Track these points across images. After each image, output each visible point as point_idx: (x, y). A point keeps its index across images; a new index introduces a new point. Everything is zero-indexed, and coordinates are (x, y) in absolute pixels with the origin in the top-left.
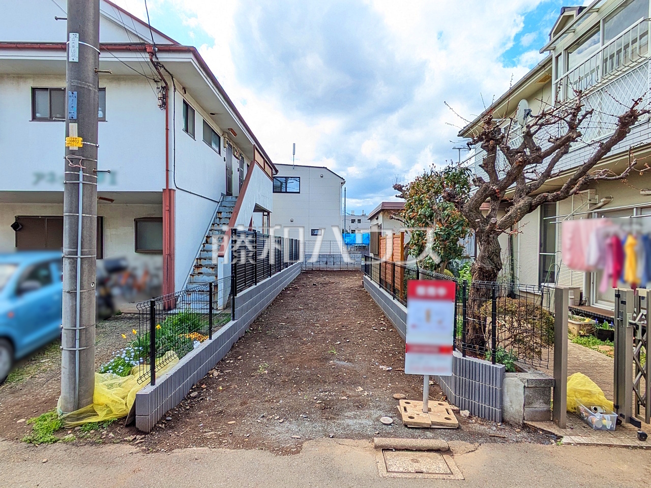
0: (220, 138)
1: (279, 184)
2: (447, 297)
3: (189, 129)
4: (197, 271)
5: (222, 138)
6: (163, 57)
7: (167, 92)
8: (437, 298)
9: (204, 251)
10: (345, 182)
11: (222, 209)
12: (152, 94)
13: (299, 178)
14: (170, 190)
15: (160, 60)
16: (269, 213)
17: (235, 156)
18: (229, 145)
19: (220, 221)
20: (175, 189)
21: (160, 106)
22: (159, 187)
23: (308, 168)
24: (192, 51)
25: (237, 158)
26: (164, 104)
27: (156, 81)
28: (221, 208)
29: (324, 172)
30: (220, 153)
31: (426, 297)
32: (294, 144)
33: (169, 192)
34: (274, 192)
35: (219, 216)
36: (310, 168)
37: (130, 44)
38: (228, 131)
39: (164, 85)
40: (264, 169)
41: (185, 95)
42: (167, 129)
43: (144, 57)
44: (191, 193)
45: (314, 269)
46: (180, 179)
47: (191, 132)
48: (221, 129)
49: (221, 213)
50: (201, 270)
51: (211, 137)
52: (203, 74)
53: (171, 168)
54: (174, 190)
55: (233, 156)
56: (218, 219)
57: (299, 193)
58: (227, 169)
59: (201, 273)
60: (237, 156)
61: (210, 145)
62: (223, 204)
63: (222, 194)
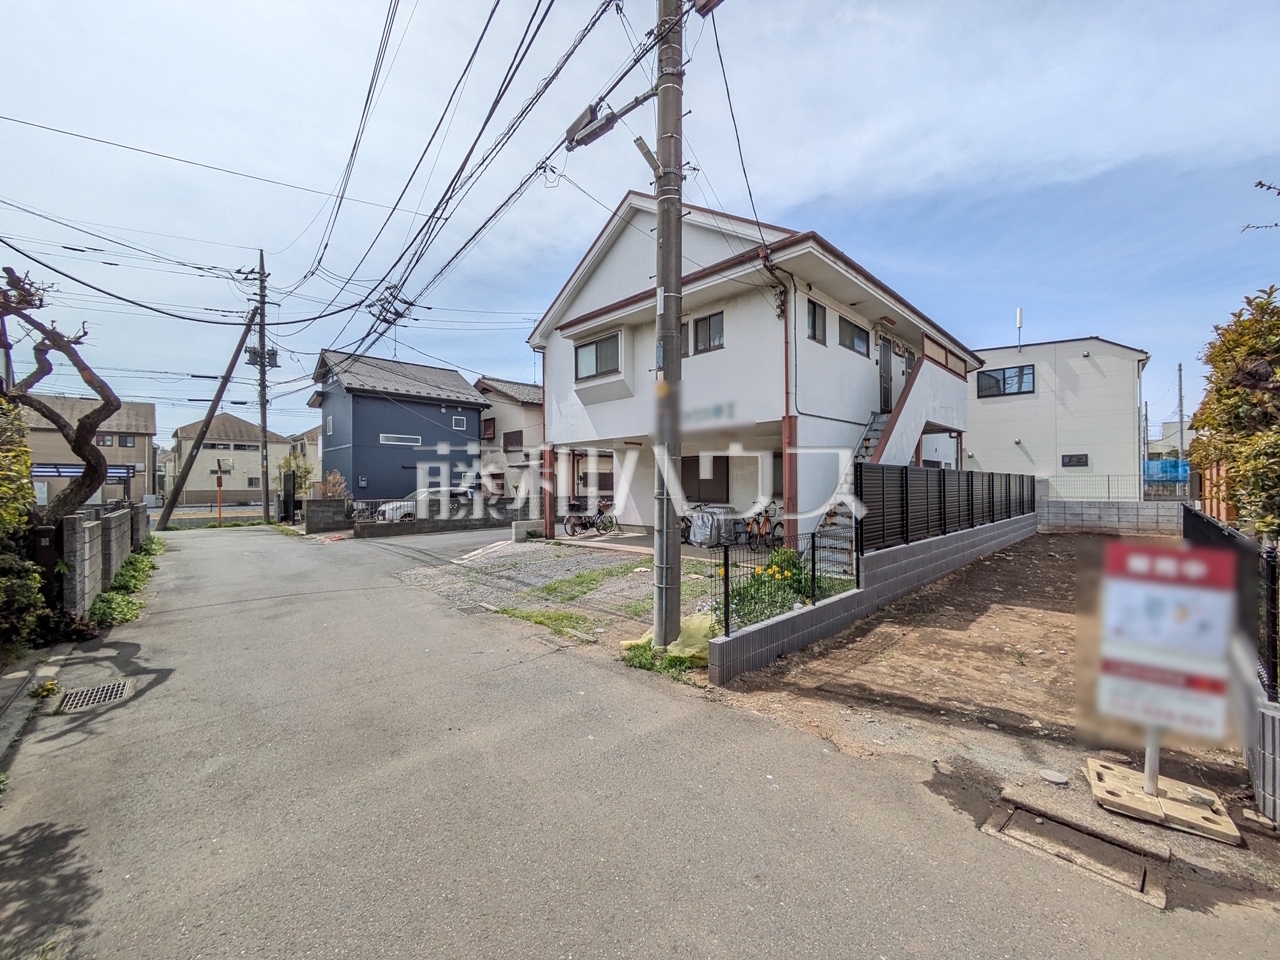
0: (868, 333)
3: (817, 335)
4: (829, 521)
5: (872, 334)
6: (778, 258)
7: (785, 297)
10: (1149, 357)
11: (871, 434)
12: (769, 304)
13: (1033, 366)
14: (790, 417)
15: (774, 262)
16: (960, 433)
17: (896, 354)
18: (885, 339)
19: (866, 451)
20: (797, 414)
21: (779, 316)
22: (778, 414)
23: (1053, 345)
24: (812, 237)
25: (900, 356)
26: (783, 313)
27: (773, 287)
29: (1089, 346)
30: (868, 356)
33: (790, 421)
34: (979, 397)
35: (867, 444)
36: (1055, 344)
37: (742, 255)
38: (880, 321)
39: (783, 289)
40: (945, 367)
41: (810, 293)
42: (787, 343)
43: (759, 264)
44: (820, 417)
46: (803, 402)
47: (821, 338)
48: (870, 321)
49: (869, 440)
51: (853, 335)
52: (828, 260)
53: (792, 390)
54: (796, 417)
55: (893, 355)
56: (864, 449)
57: (1033, 392)
58: (881, 376)
60: (900, 353)
61: (852, 347)
62: (875, 426)
63: (873, 413)
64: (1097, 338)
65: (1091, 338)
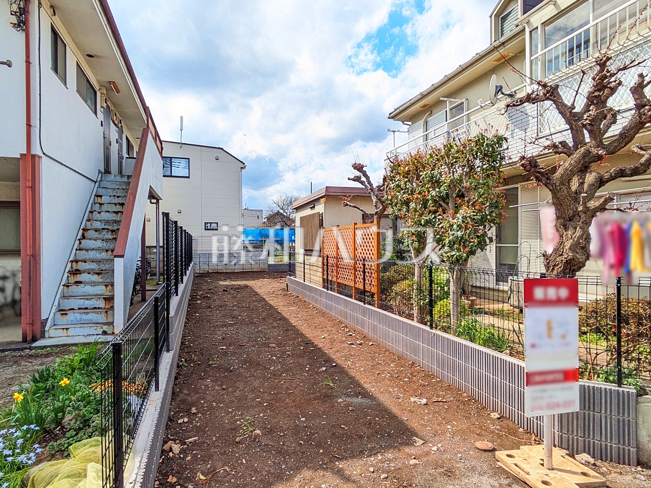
0: (95, 92)
4: (72, 280)
5: (98, 94)
9: (80, 249)
10: (245, 167)
11: (102, 192)
13: (189, 159)
14: (34, 156)
16: (158, 200)
17: (113, 122)
18: (107, 104)
19: (100, 208)
20: (42, 155)
21: (15, 25)
23: (200, 147)
25: (116, 125)
26: (23, 24)
28: (100, 190)
29: (219, 153)
30: (96, 114)
32: (182, 118)
34: (163, 176)
35: (99, 200)
36: (202, 147)
38: (107, 85)
40: (156, 142)
41: (53, 18)
42: (28, 62)
44: (62, 164)
45: (210, 271)
47: (62, 75)
48: (98, 82)
49: (101, 196)
50: (79, 278)
51: (85, 86)
53: (35, 122)
54: (40, 157)
55: (111, 121)
56: (98, 205)
57: (188, 177)
58: (104, 138)
59: (81, 282)
60: (116, 122)
61: (86, 102)
62: (103, 184)
63: (100, 172)
64: (222, 149)
65: (219, 148)
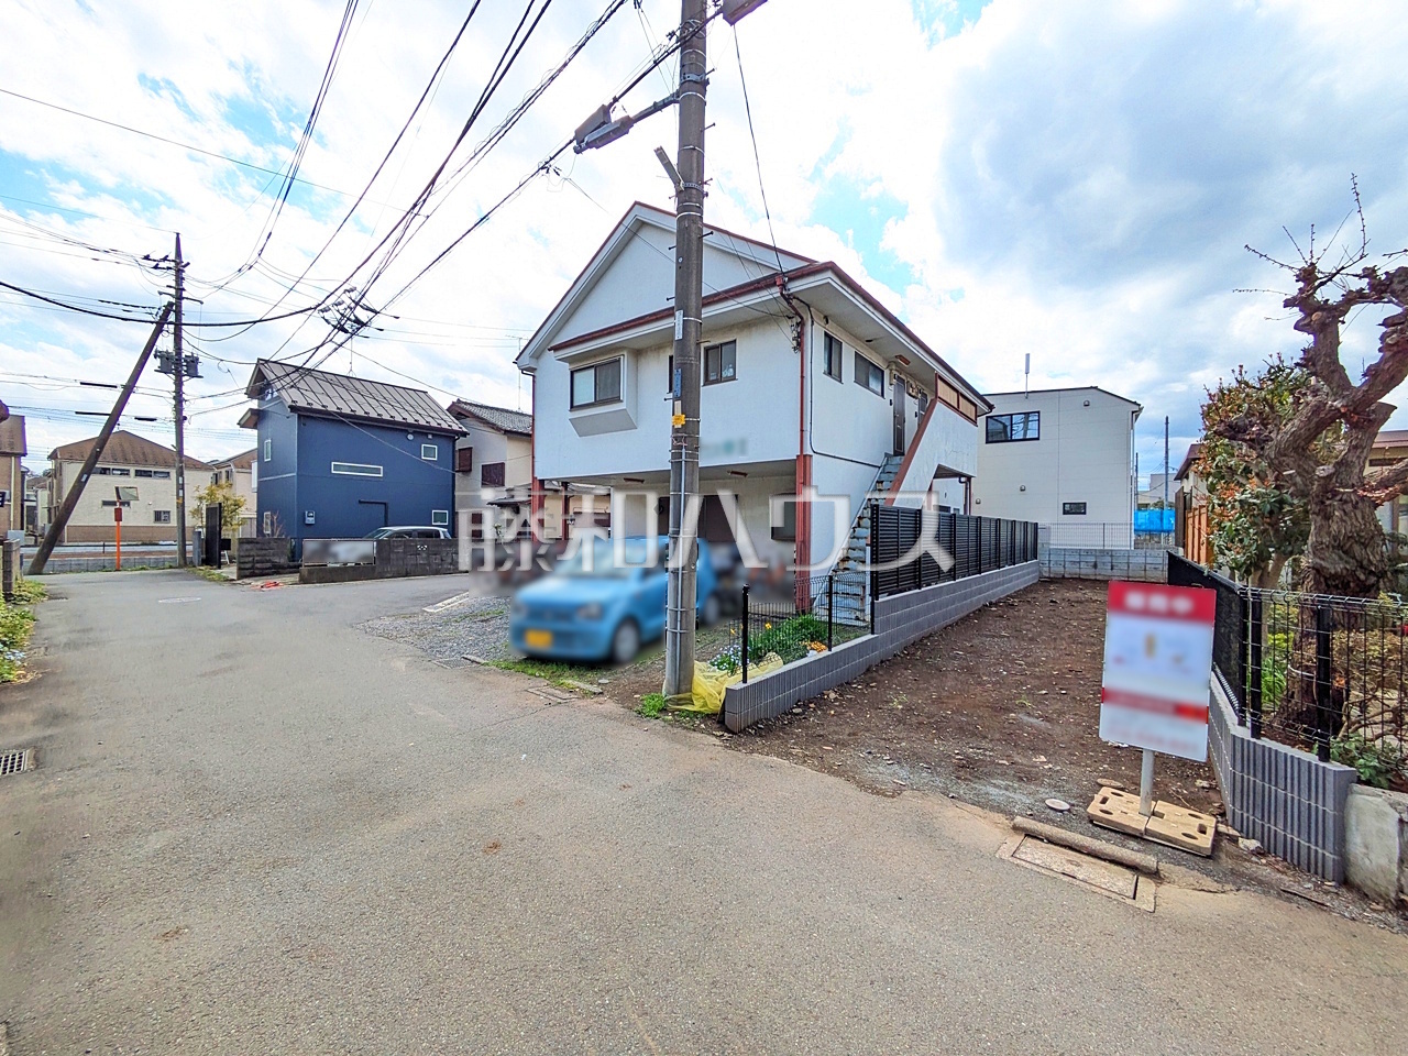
0: (883, 372)
1: (1001, 426)
2: (1195, 616)
3: (833, 370)
5: (887, 372)
6: (796, 287)
7: (802, 329)
8: (1171, 615)
9: (854, 537)
10: (1140, 409)
11: (884, 477)
12: (784, 335)
13: (1038, 412)
14: (805, 456)
15: (792, 291)
16: (969, 478)
17: (910, 395)
18: (899, 379)
20: (812, 453)
21: (795, 348)
22: (793, 453)
23: (1057, 393)
24: (831, 267)
25: (914, 397)
26: (799, 346)
27: (790, 318)
28: (883, 475)
29: (1089, 396)
30: (883, 395)
31: (1146, 613)
32: (1028, 355)
33: (804, 459)
34: (987, 442)
35: (880, 487)
36: (1060, 392)
37: (758, 281)
38: (895, 360)
39: (799, 320)
40: (957, 410)
41: (825, 325)
42: (802, 377)
43: (776, 292)
44: (834, 457)
45: (1066, 576)
46: (818, 441)
47: (837, 374)
48: (885, 360)
49: (882, 482)
50: (847, 565)
51: (867, 372)
52: (847, 292)
53: (807, 427)
54: (812, 456)
55: (906, 395)
56: (878, 492)
57: (1038, 439)
58: (895, 417)
59: (847, 569)
60: (914, 393)
61: (867, 385)
62: (888, 469)
63: (886, 454)
64: (1096, 388)
65: (1091, 388)
